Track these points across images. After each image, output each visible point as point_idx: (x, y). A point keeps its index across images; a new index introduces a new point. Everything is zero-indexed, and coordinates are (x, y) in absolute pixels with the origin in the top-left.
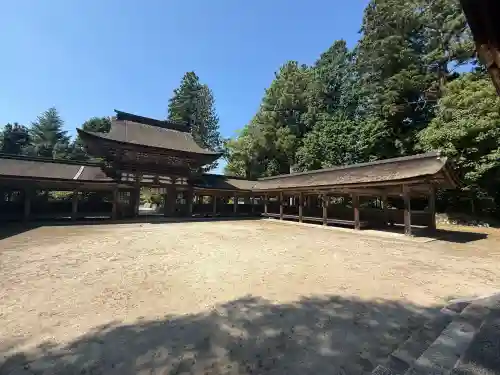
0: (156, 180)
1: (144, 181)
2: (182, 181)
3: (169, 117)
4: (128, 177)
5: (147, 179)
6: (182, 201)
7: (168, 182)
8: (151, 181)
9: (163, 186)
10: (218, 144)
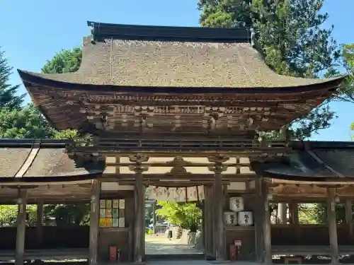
0: (178, 168)
1: (152, 171)
2: (237, 165)
3: (203, 19)
4: (118, 164)
5: (158, 165)
6: (244, 219)
7: (205, 171)
8: (168, 170)
9: (196, 180)
10: (327, 63)
